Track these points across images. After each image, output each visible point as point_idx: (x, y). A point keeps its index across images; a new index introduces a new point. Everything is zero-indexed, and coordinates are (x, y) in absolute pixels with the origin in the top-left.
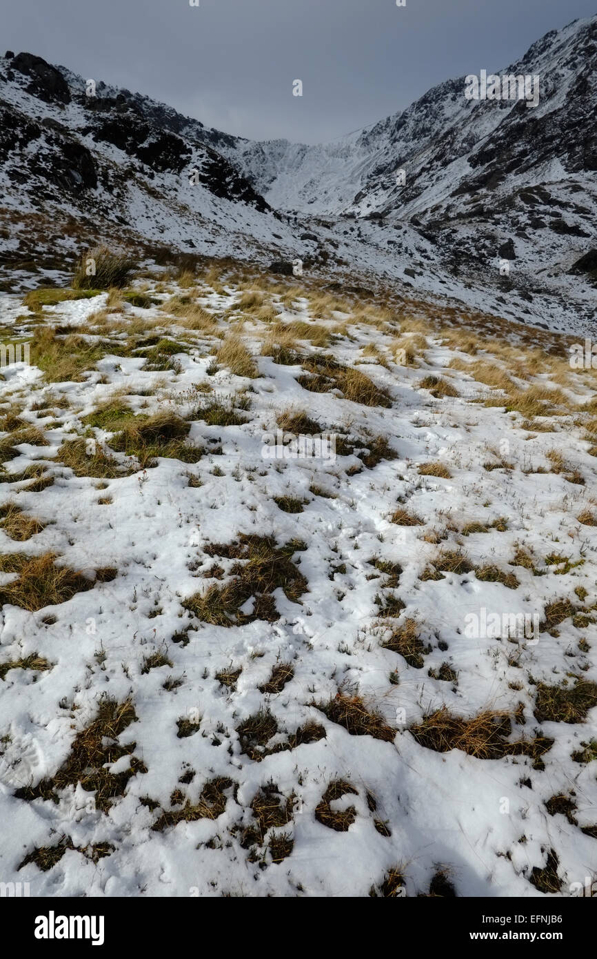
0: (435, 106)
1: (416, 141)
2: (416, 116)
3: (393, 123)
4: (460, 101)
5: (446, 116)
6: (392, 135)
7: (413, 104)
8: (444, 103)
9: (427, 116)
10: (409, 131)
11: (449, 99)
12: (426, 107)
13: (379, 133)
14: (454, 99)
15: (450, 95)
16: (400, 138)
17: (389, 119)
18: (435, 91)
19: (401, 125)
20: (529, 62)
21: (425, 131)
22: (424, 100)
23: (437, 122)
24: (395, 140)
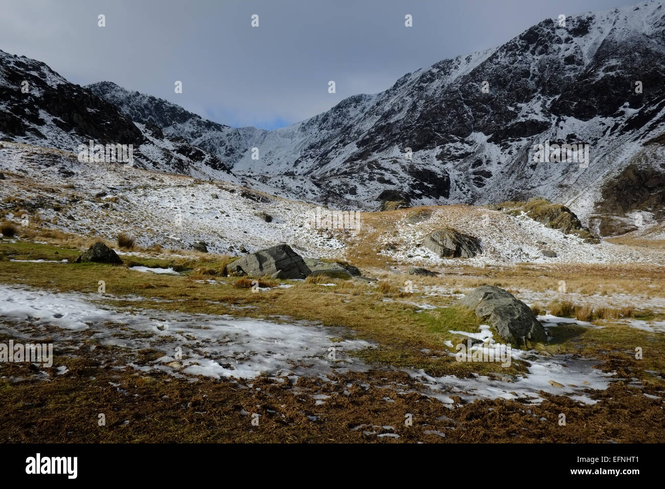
0: (345, 110)
1: (333, 130)
2: (334, 115)
3: (320, 119)
4: (359, 108)
5: (351, 116)
6: (320, 126)
7: (332, 109)
8: (350, 109)
9: (340, 116)
10: (329, 124)
11: (352, 107)
12: (340, 111)
13: (312, 124)
14: (355, 107)
15: (353, 105)
16: (324, 128)
17: (318, 116)
18: (344, 102)
19: (325, 119)
20: (395, 89)
21: (339, 124)
22: (338, 107)
23: (346, 119)
24: (321, 129)
